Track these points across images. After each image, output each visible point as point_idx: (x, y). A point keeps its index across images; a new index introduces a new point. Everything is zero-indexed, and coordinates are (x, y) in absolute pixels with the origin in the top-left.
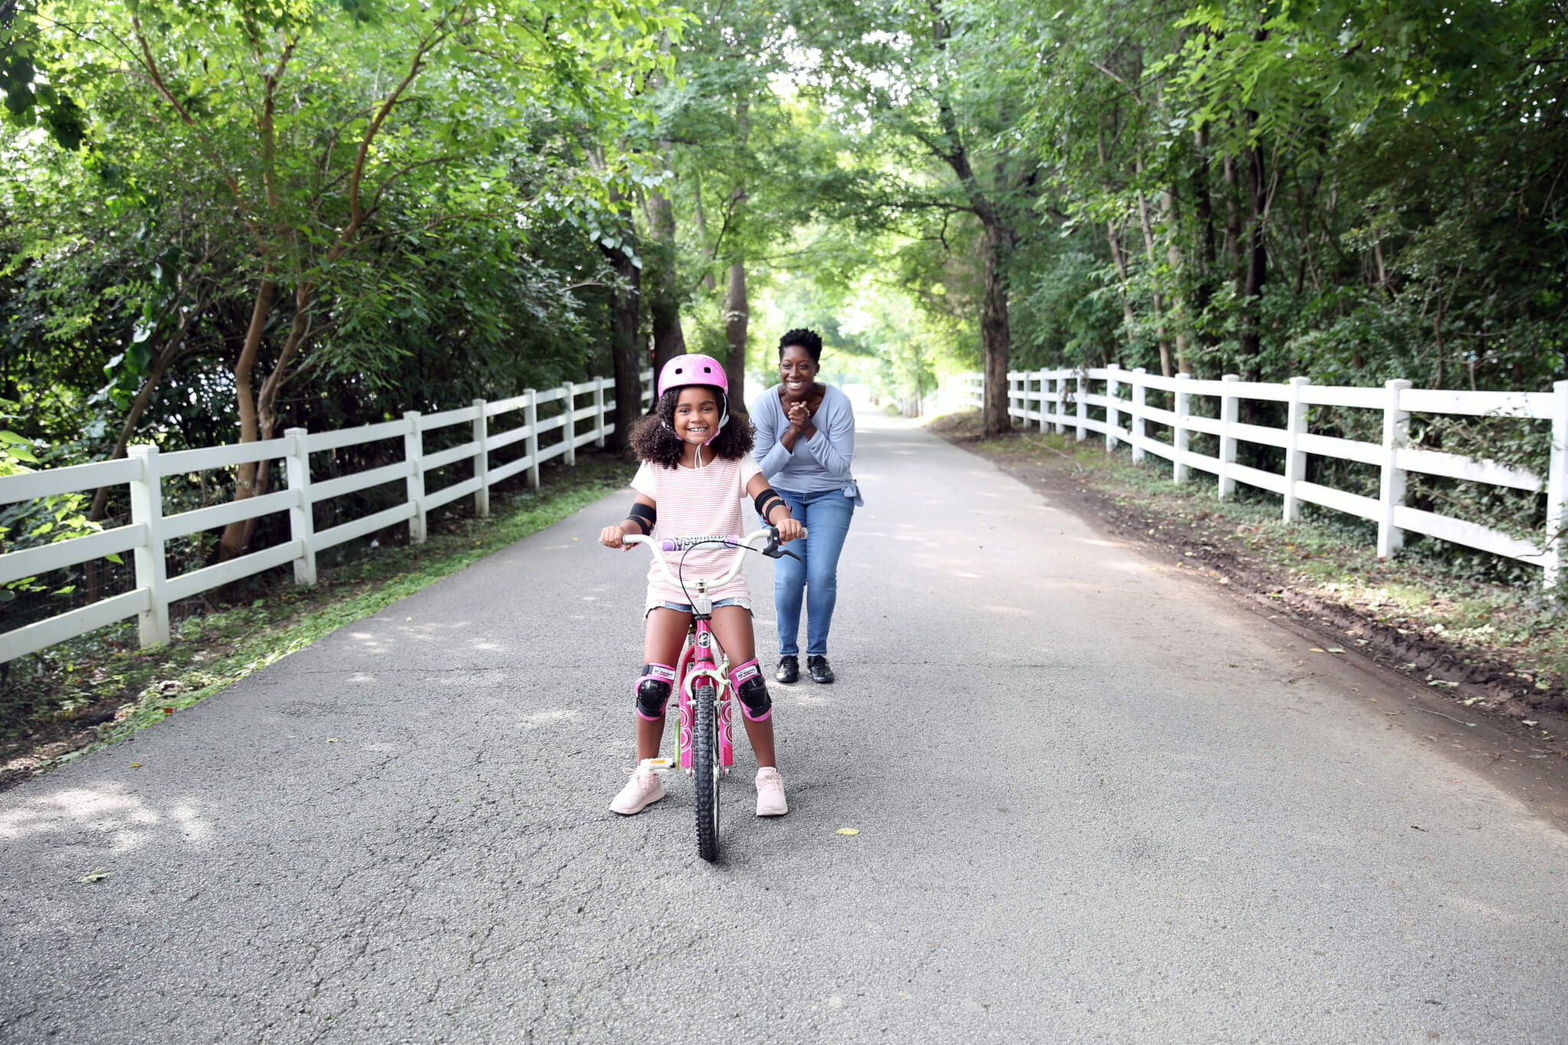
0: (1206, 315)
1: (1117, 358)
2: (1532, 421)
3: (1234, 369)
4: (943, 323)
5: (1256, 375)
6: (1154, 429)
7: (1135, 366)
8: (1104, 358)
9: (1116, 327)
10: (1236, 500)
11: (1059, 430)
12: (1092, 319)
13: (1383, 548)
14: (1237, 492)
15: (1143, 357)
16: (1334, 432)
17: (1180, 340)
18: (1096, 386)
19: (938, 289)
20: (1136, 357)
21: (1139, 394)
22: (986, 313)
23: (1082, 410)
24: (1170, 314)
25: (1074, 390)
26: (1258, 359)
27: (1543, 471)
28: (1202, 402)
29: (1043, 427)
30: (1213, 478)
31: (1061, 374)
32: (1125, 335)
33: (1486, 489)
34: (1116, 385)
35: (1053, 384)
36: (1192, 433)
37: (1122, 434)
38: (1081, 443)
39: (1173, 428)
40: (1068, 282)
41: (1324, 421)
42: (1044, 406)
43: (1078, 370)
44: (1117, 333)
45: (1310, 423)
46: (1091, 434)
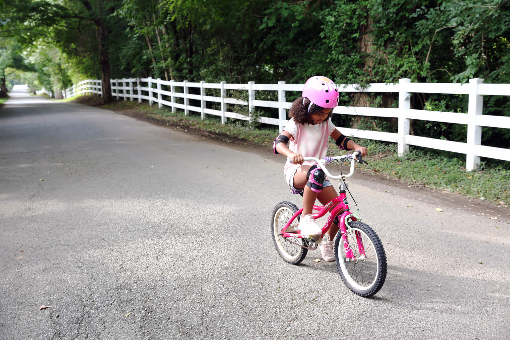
0: (178, 64)
1: (151, 75)
2: (245, 90)
3: (186, 79)
4: (75, 59)
5: (192, 81)
6: (165, 97)
7: (157, 78)
8: (146, 75)
9: (150, 65)
10: (190, 116)
11: (132, 100)
12: (142, 62)
13: (223, 122)
14: (190, 113)
15: (160, 75)
16: (212, 95)
17: (171, 70)
18: (145, 84)
19: (73, 46)
20: (157, 75)
21: (159, 87)
22: (101, 58)
23: (139, 92)
24: (167, 62)
25: (136, 86)
26: (192, 76)
27: (248, 101)
28: (179, 89)
29: (125, 99)
30: (183, 110)
31: (131, 80)
32: (153, 68)
33: (240, 106)
34: (151, 84)
35: (128, 84)
36: (176, 98)
37: (155, 99)
38: (140, 104)
39: (170, 97)
40: (133, 50)
41: (209, 92)
42: (125, 92)
43: (137, 79)
44: (151, 67)
45: (206, 93)
46: (143, 100)
